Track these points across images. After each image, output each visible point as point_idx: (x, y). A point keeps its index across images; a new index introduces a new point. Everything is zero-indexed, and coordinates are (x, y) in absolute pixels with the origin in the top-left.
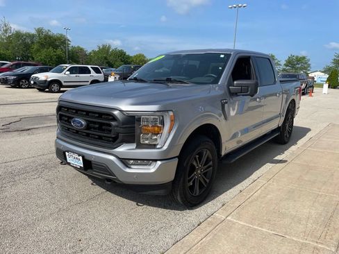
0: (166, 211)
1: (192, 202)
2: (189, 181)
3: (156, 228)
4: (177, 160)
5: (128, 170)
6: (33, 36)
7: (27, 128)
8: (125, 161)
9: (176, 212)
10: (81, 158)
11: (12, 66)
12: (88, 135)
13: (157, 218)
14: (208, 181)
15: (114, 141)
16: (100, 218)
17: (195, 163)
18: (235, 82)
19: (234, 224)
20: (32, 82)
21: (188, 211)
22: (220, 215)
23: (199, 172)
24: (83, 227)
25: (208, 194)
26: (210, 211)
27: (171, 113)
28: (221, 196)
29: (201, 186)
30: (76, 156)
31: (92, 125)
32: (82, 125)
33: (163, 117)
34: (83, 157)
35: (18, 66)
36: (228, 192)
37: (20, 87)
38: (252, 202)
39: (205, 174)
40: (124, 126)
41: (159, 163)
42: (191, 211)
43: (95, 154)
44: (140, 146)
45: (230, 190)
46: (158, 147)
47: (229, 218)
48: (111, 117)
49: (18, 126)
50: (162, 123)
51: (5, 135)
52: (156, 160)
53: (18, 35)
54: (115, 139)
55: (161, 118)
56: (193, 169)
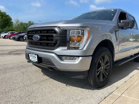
0: (83, 90)
1: (99, 85)
2: (98, 72)
3: (78, 98)
4: (91, 58)
5: (62, 62)
6: (27, 24)
7: (19, 53)
8: (60, 57)
9: (89, 90)
10: (36, 56)
11: (17, 33)
12: (41, 44)
13: (78, 93)
14: (107, 74)
15: (55, 45)
16: (45, 91)
17: (101, 62)
18: (121, 21)
19: (128, 99)
20: (24, 38)
21: (96, 90)
22: (117, 93)
23: (103, 68)
24: (35, 95)
25: (107, 81)
26: (110, 91)
27: (88, 29)
28: (114, 84)
29: (104, 76)
30: (34, 55)
31: (43, 38)
32: (38, 38)
33: (83, 30)
34: (38, 56)
35: (20, 33)
36: (118, 82)
37: (20, 41)
38: (134, 87)
39: (106, 70)
40: (60, 36)
41: (81, 58)
42: (98, 90)
43: (44, 54)
44: (69, 48)
45: (119, 81)
46: (80, 48)
47: (123, 95)
48: (53, 32)
49: (15, 52)
50: (83, 34)
51: (8, 55)
52: (79, 56)
53: (22, 24)
54: (55, 44)
55: (82, 31)
56: (99, 65)
